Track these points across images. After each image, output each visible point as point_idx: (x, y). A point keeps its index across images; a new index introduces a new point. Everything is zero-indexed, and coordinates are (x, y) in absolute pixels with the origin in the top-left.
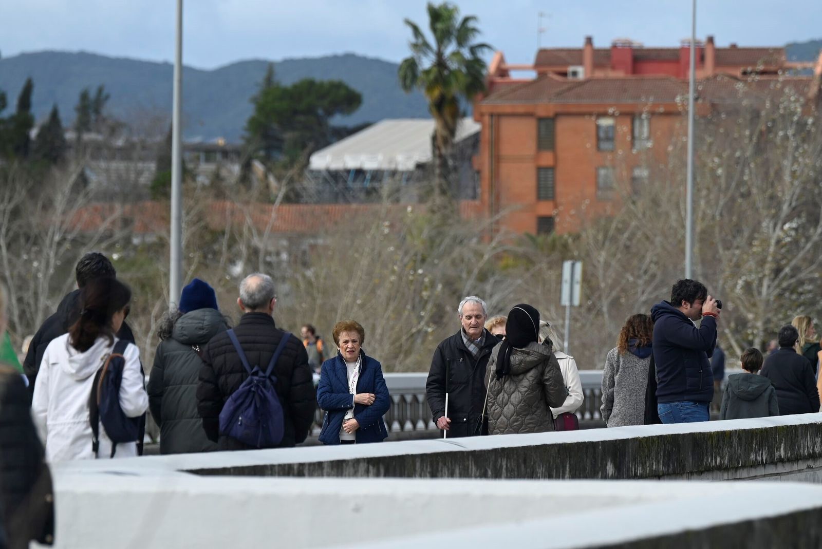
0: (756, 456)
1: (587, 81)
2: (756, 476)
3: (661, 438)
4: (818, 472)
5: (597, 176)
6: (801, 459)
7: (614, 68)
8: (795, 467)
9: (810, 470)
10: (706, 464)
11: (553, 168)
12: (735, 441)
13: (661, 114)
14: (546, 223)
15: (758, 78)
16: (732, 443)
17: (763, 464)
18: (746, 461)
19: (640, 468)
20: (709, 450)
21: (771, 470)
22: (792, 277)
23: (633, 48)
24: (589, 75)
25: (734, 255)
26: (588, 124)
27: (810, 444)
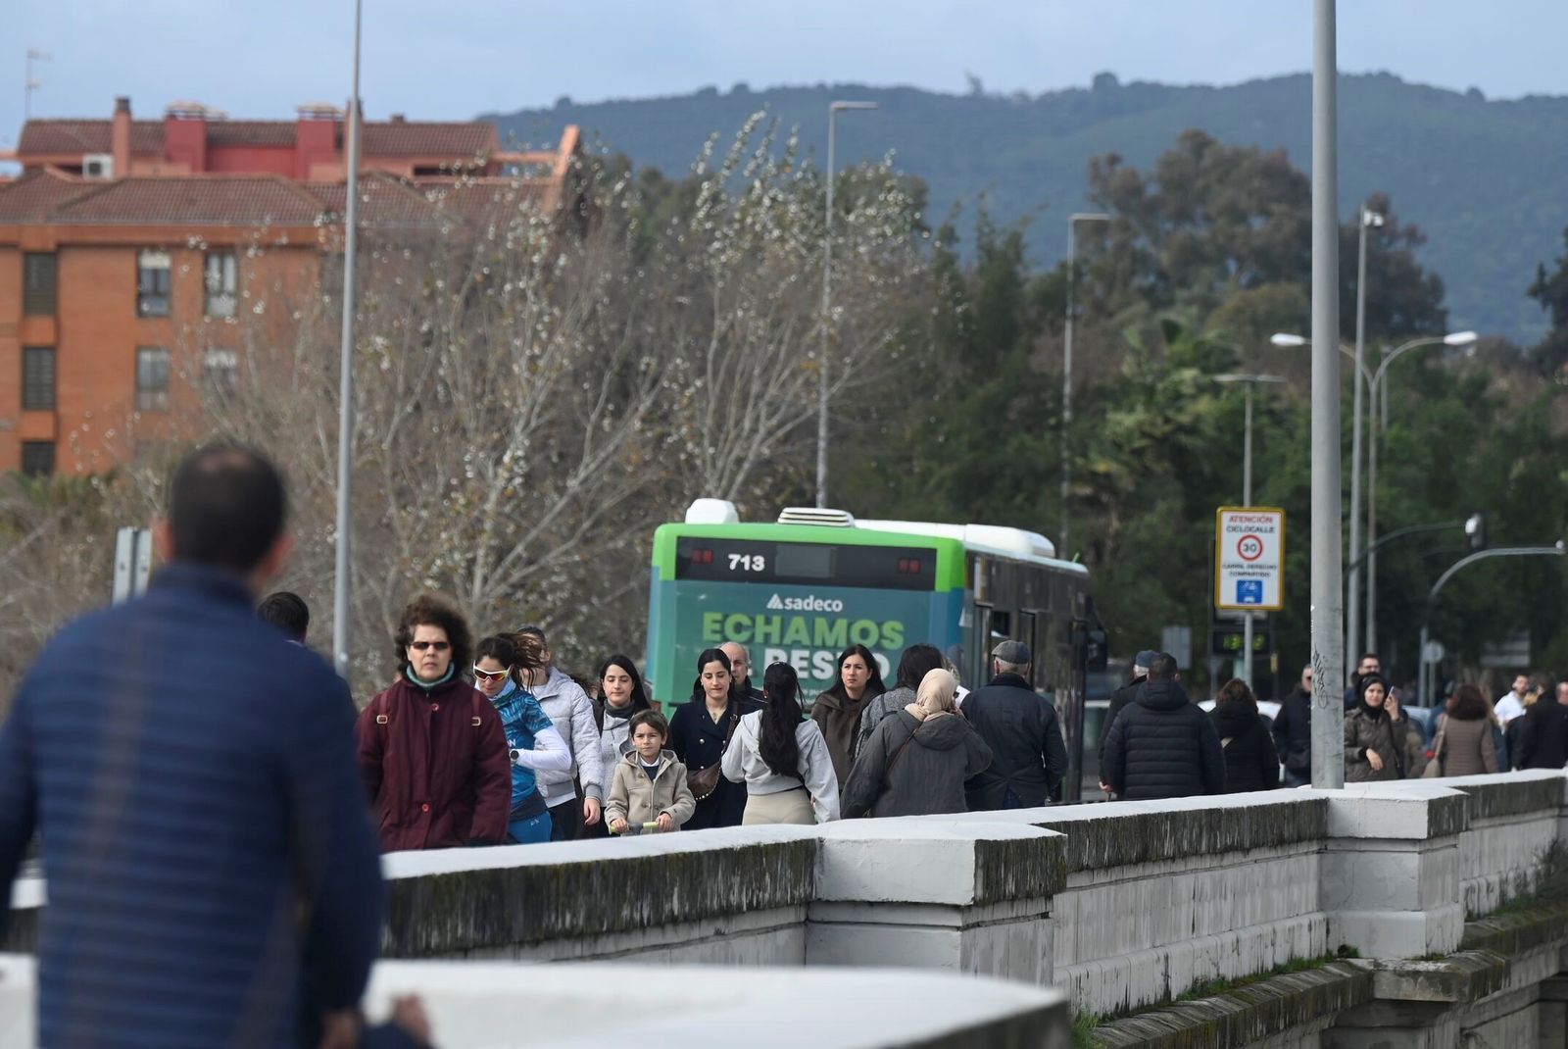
0: (632, 914)
1: (119, 183)
2: (628, 950)
3: (471, 875)
4: (733, 942)
5: (137, 362)
6: (706, 917)
7: (169, 159)
8: (696, 933)
9: (719, 938)
10: (547, 927)
11: (52, 349)
12: (596, 881)
13: (282, 247)
14: (38, 457)
15: (471, 182)
16: (591, 885)
17: (642, 927)
18: (614, 922)
19: (435, 934)
20: (553, 899)
21: (654, 937)
22: (530, 562)
23: (208, 120)
24: (123, 173)
25: (418, 519)
26: (121, 265)
27: (722, 887)
